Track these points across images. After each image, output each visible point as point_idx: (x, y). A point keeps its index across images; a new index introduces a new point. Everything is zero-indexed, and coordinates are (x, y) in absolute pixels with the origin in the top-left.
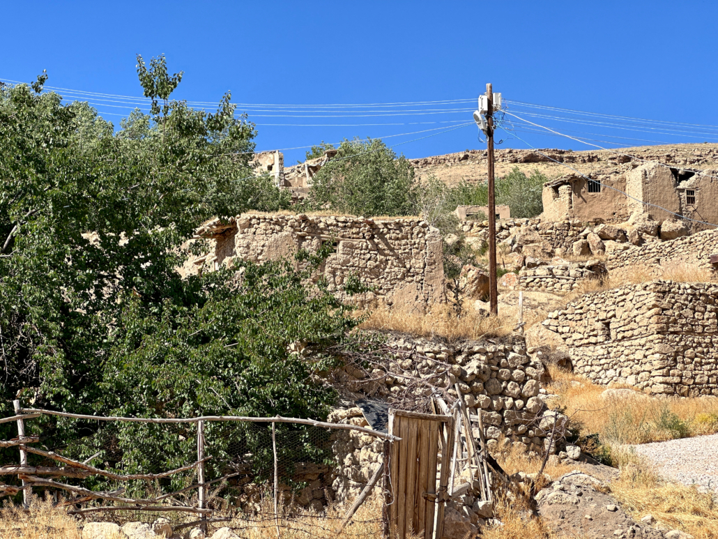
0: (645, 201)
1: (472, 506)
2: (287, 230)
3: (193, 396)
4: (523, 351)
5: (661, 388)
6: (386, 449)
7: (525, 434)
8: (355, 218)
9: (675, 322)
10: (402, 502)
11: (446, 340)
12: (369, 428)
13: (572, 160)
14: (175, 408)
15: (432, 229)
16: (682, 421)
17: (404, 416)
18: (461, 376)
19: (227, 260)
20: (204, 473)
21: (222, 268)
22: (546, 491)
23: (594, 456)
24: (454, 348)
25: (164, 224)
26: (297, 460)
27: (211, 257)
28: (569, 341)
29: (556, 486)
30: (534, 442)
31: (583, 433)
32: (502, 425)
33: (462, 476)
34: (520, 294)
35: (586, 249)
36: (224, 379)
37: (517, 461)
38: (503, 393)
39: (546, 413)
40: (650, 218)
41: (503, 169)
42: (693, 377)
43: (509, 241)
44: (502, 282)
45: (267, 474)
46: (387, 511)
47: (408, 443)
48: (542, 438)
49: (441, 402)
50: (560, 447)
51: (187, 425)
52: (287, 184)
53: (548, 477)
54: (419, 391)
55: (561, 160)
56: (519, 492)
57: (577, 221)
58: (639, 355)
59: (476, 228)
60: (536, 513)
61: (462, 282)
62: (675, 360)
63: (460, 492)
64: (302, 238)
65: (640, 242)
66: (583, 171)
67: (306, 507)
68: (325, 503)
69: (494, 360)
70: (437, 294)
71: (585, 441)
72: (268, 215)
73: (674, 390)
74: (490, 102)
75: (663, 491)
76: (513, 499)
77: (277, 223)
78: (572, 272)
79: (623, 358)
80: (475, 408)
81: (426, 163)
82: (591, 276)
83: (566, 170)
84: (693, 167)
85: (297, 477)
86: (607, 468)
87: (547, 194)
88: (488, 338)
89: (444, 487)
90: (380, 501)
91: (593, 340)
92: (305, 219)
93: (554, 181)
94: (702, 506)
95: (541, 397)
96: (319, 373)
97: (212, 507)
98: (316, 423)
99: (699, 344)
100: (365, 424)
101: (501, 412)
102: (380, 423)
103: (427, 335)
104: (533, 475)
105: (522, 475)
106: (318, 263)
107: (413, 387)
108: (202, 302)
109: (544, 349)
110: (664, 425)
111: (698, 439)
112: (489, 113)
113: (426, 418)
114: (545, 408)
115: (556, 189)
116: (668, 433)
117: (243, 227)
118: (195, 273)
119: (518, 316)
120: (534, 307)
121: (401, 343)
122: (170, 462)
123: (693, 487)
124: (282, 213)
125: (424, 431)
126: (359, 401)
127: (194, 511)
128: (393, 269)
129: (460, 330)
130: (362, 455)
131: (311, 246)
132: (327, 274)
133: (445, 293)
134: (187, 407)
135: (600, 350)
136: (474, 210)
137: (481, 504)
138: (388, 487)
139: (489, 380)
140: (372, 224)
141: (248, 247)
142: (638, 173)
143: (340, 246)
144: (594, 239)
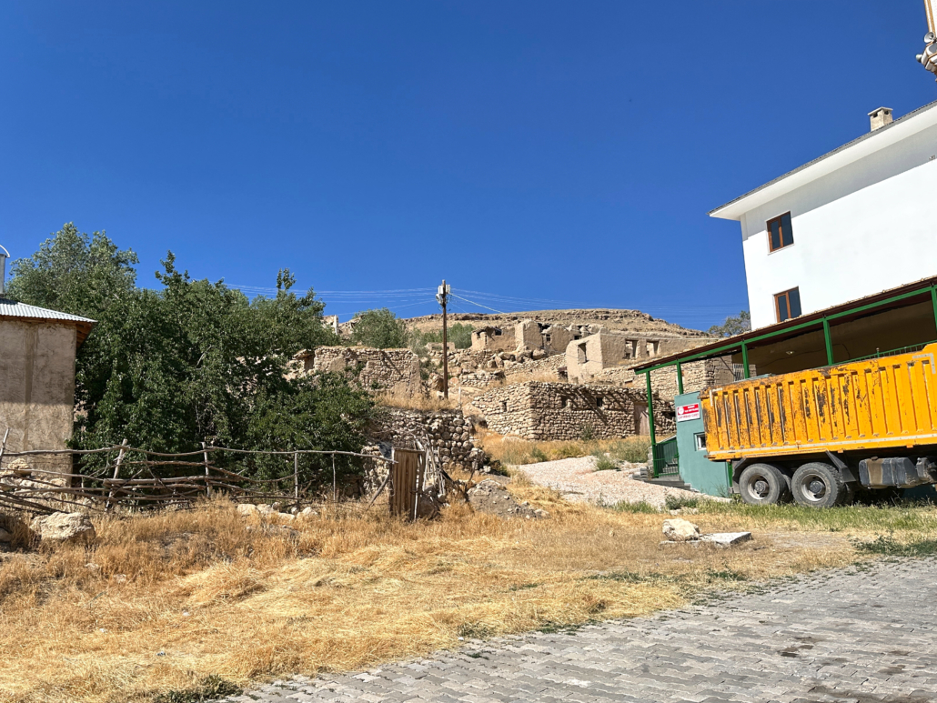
0: (525, 340)
1: (435, 497)
2: (341, 355)
3: (293, 440)
4: (461, 418)
5: (532, 436)
6: (391, 466)
7: (462, 460)
8: (375, 349)
9: (540, 402)
10: (399, 494)
11: (421, 412)
12: (382, 457)
13: (487, 319)
14: (283, 446)
15: (414, 355)
16: (544, 453)
17: (400, 451)
18: (429, 430)
19: (310, 371)
20: (298, 479)
21: (308, 375)
22: (473, 489)
23: (498, 471)
24: (425, 415)
25: (278, 353)
26: (345, 473)
27: (301, 370)
28: (485, 412)
29: (478, 486)
30: (467, 464)
31: (492, 459)
32: (450, 455)
33: (430, 481)
34: (460, 388)
35: (494, 365)
36: (308, 431)
37: (458, 474)
38: (451, 439)
39: (473, 449)
40: (527, 348)
41: (451, 324)
42: (549, 431)
43: (454, 361)
44: (450, 382)
45: (330, 480)
46: (391, 499)
47: (402, 464)
48: (471, 462)
49: (419, 443)
50: (480, 467)
51: (290, 455)
52: (340, 332)
53: (474, 482)
54: (408, 438)
55: (481, 319)
56: (459, 489)
57: (489, 350)
58: (521, 419)
59: (437, 354)
60: (467, 500)
61: (430, 382)
62: (540, 422)
63: (429, 489)
64: (348, 360)
65: (522, 361)
66: (493, 324)
67: (350, 497)
68: (360, 495)
69: (446, 422)
70: (417, 388)
71: (493, 463)
72: (331, 348)
73: (539, 437)
74: (444, 289)
75: (533, 489)
76: (456, 493)
77: (335, 352)
78: (487, 377)
79: (513, 421)
80: (436, 446)
81: (412, 321)
82: (496, 379)
83: (483, 324)
84: (549, 322)
85: (345, 481)
86: (505, 477)
87: (474, 336)
88: (443, 411)
89: (420, 487)
90: (388, 494)
91: (497, 411)
92: (349, 350)
93: (478, 329)
94: (554, 497)
95: (471, 441)
96: (356, 428)
97: (302, 496)
98: (355, 454)
99: (552, 414)
100: (380, 454)
101: (450, 448)
102: (388, 454)
103: (412, 409)
104: (466, 481)
105: (460, 481)
106: (357, 374)
107: (404, 436)
108: (297, 392)
109: (473, 416)
110: (534, 455)
111: (552, 462)
112: (444, 295)
113: (410, 452)
114: (473, 446)
115: (478, 334)
116: (536, 459)
117: (318, 354)
118: (294, 377)
119: (459, 399)
120: (467, 395)
121: (398, 413)
122: (282, 473)
123: (549, 487)
124: (338, 347)
125: (410, 458)
126: (377, 443)
127: (293, 498)
128: (395, 375)
129: (429, 407)
130: (379, 470)
131: (353, 363)
132: (361, 379)
133: (421, 387)
134: (290, 446)
135: (501, 417)
136: (436, 345)
137: (439, 496)
138: (391, 487)
139: (444, 432)
140: (383, 352)
141: (320, 364)
142: (521, 325)
143: (368, 364)
144: (498, 359)
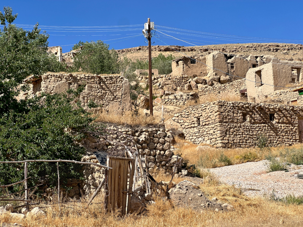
0: (214, 68)
1: (142, 196)
2: (64, 80)
3: (23, 151)
4: (164, 131)
5: (220, 145)
6: (106, 172)
7: (165, 165)
8: (92, 75)
9: (226, 118)
10: (113, 195)
11: (131, 126)
12: (99, 164)
13: (184, 50)
14: (15, 157)
15: (125, 79)
16: (229, 158)
17: (113, 158)
18: (138, 141)
19: (38, 93)
20: (27, 184)
21: (36, 97)
22: (173, 189)
23: (193, 174)
24: (135, 129)
25: (9, 78)
26: (68, 178)
27: (30, 92)
28: (183, 126)
29: (178, 187)
30: (169, 169)
31: (189, 164)
32: (155, 162)
33: (138, 183)
34: (162, 107)
35: (190, 88)
36: (36, 143)
37: (162, 177)
38: (155, 148)
39: (174, 156)
40: (216, 74)
41: (155, 54)
42: (233, 140)
43: (158, 84)
44: (155, 102)
45: (55, 184)
46: (106, 198)
47: (115, 170)
48: (172, 167)
49: (129, 153)
50: (179, 171)
51: (20, 164)
52: (64, 60)
53: (174, 183)
54: (120, 148)
55: (180, 50)
56: (162, 189)
57: (186, 76)
58: (211, 132)
59: (144, 79)
60: (169, 198)
61: (138, 102)
62: (226, 133)
63: (137, 190)
64: (70, 84)
65: (212, 85)
66: (189, 55)
67: (72, 197)
68: (80, 196)
69: (152, 135)
70: (127, 107)
71: (189, 168)
72: (55, 74)
73: (225, 146)
74: (149, 26)
75: (221, 187)
76: (159, 192)
77: (59, 77)
78: (184, 97)
79: (205, 133)
80: (143, 155)
81: (123, 51)
82: (192, 99)
83: (181, 54)
84: (233, 53)
85: (68, 185)
86: (198, 178)
87: (174, 64)
88: (149, 125)
89: (131, 188)
90: (104, 194)
91: (193, 125)
92: (71, 76)
93: (177, 59)
94: (237, 193)
95: (171, 150)
96: (77, 141)
97: (31, 198)
98: (76, 162)
99: (236, 127)
100: (97, 162)
101: (155, 156)
102: (103, 162)
103: (123, 124)
104: (168, 182)
105: (163, 182)
106: (77, 94)
107: (117, 146)
108: (27, 111)
109: (173, 130)
110: (221, 160)
111: (235, 166)
112: (149, 31)
113: (122, 159)
114: (173, 154)
115: (177, 62)
116: (223, 164)
117: (45, 79)
118: (24, 98)
119: (161, 116)
120: (169, 112)
121: (112, 128)
122: (13, 180)
123: (233, 186)
124: (62, 73)
125: (122, 165)
126: (95, 152)
127: (23, 200)
128: (109, 96)
129: (137, 122)
130: (96, 175)
131: (74, 87)
132: (81, 99)
133: (131, 106)
134: (20, 156)
135: (196, 130)
136: (143, 71)
137: (146, 195)
138: (107, 188)
139: (149, 143)
140: (100, 77)
141: (47, 87)
142: (211, 56)
143: (86, 87)
144: (193, 83)
